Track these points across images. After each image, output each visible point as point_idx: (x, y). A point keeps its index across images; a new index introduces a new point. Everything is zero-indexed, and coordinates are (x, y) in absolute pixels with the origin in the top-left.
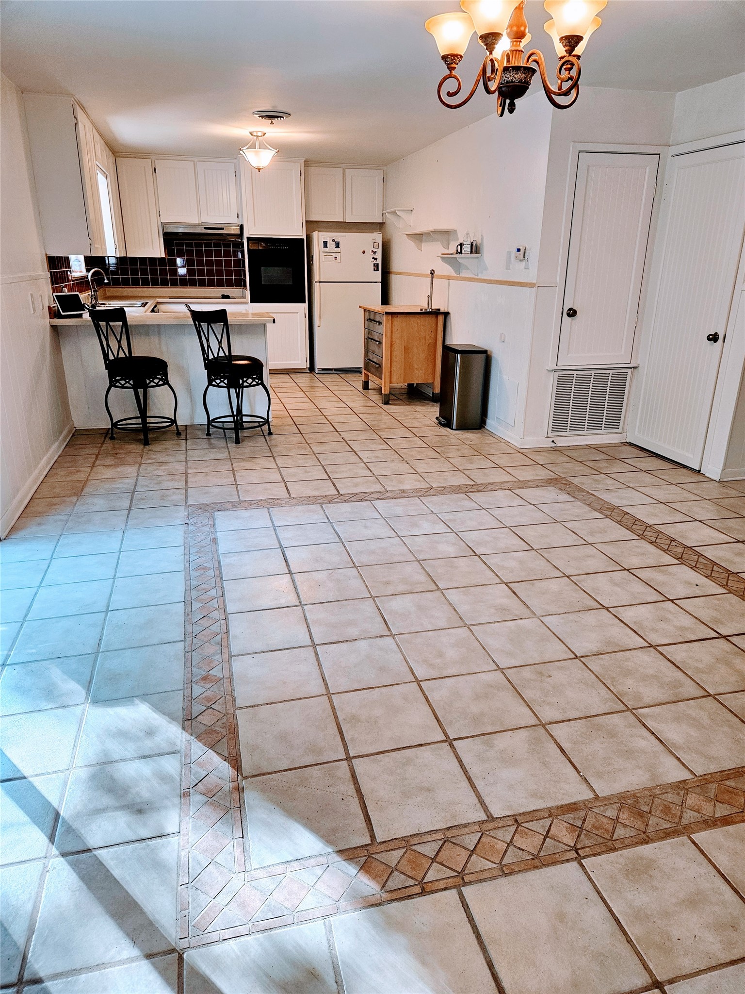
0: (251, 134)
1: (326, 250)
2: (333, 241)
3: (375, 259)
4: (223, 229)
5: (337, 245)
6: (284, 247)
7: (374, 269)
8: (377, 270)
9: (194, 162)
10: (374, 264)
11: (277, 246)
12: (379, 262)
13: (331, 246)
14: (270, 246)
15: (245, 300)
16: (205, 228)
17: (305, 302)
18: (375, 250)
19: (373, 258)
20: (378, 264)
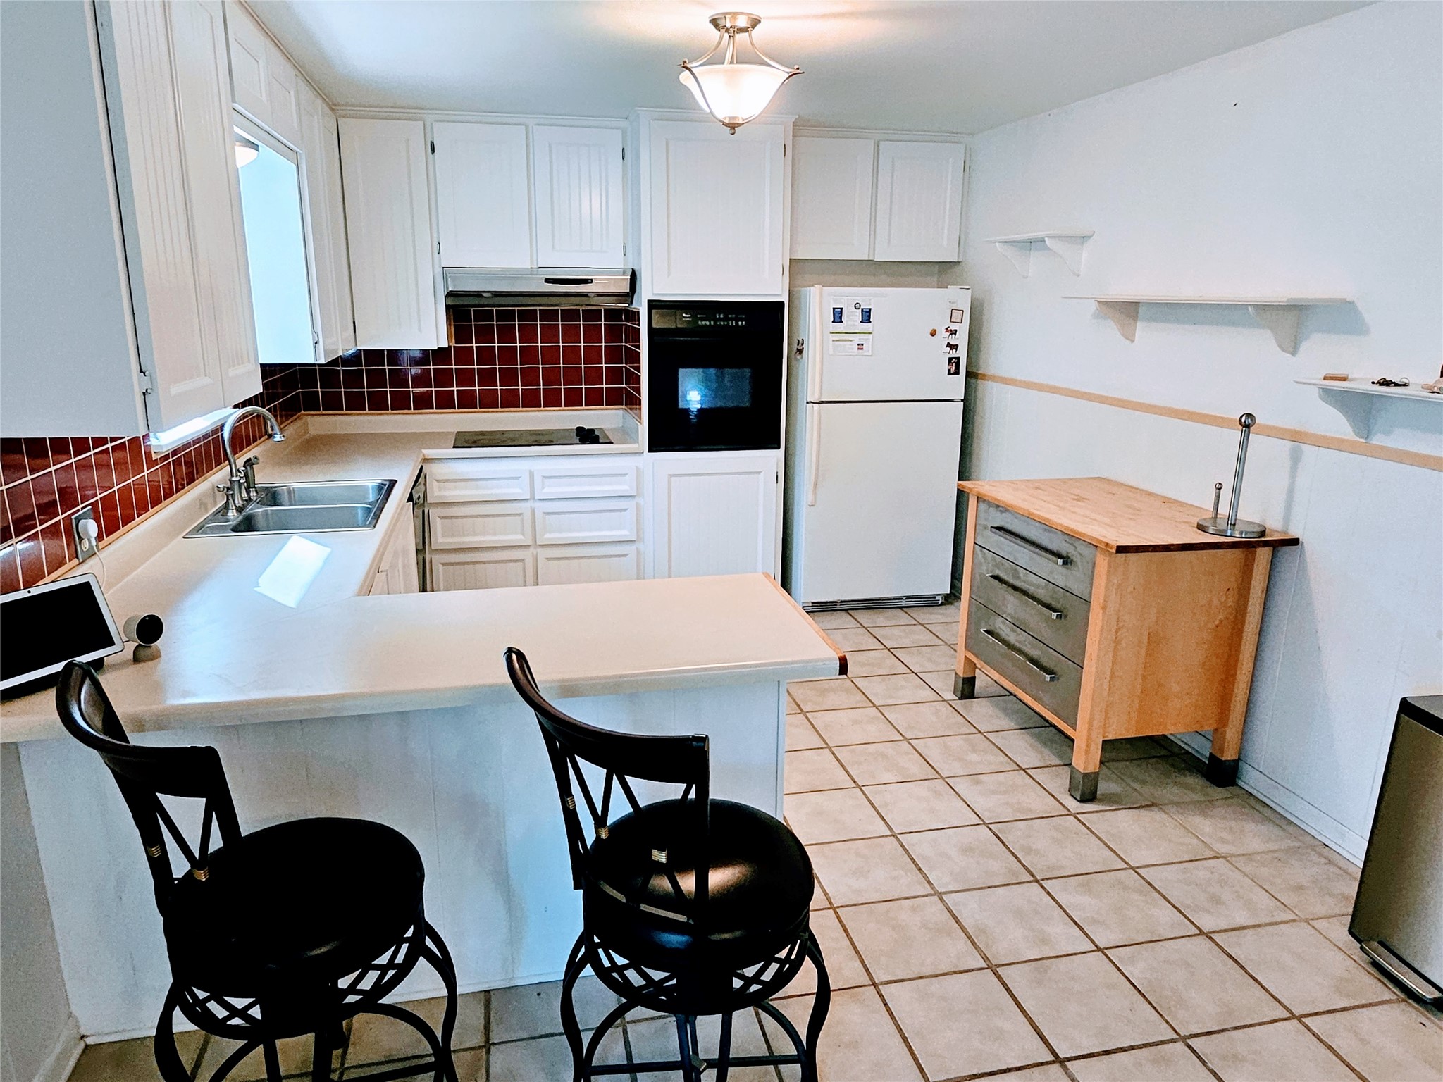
0: (715, 22)
1: (839, 327)
2: (857, 306)
3: (952, 347)
4: (590, 281)
5: (866, 316)
6: (737, 323)
7: (949, 370)
8: (957, 373)
9: (527, 127)
10: (950, 359)
11: (720, 319)
12: (962, 353)
13: (852, 318)
14: (702, 319)
15: (636, 446)
16: (547, 281)
17: (778, 448)
18: (953, 328)
19: (949, 345)
20: (958, 359)
